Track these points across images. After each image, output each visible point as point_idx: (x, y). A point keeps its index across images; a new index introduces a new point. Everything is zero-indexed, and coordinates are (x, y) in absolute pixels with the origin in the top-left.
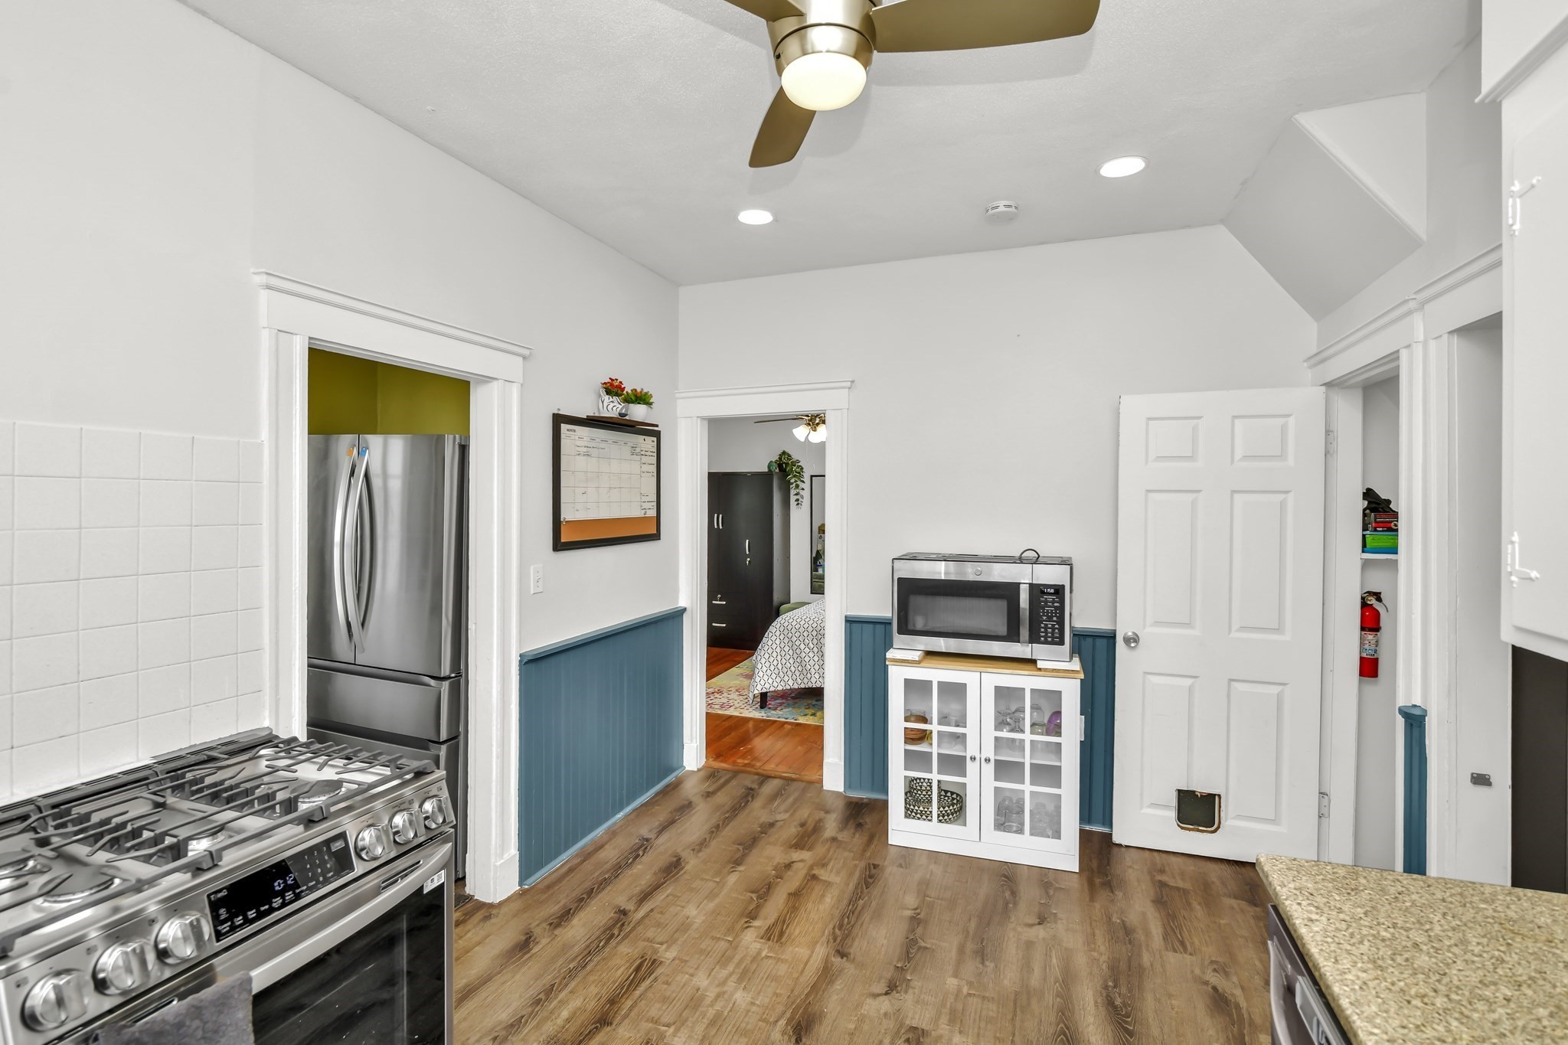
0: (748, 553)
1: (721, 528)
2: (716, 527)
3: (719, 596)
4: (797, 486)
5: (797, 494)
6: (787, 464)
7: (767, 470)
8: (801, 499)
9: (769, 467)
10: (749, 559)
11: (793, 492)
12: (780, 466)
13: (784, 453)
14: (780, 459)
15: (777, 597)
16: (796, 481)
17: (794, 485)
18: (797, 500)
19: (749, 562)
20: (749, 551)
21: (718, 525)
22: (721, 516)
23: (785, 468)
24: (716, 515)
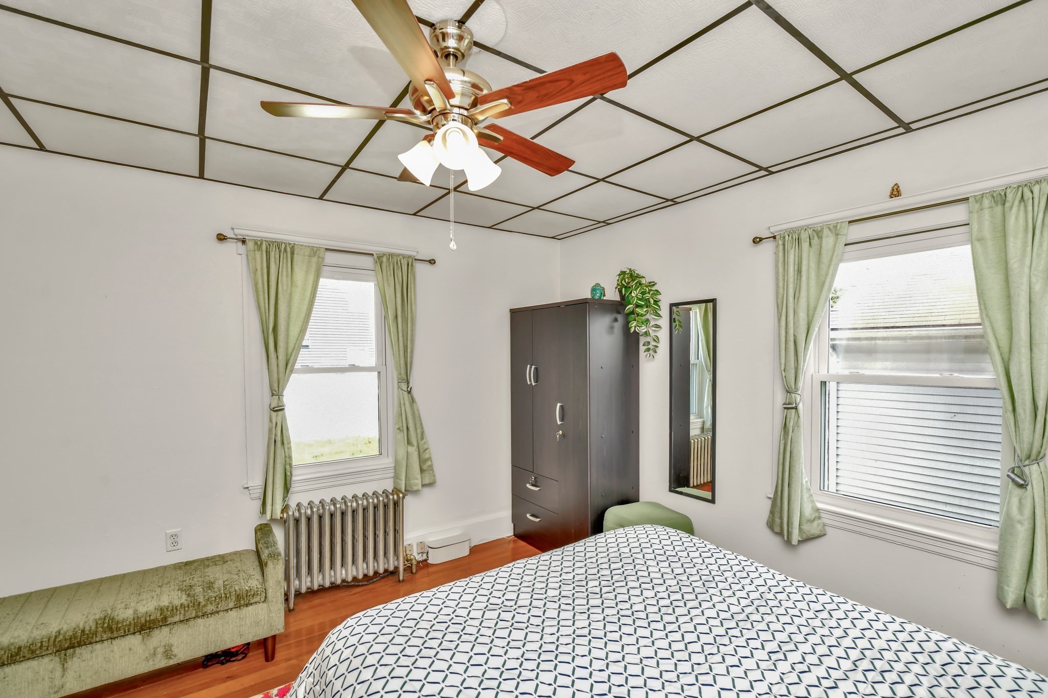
0: (558, 422)
2: (529, 383)
8: (653, 343)
18: (647, 344)
21: (530, 381)
22: (533, 367)
23: (625, 294)
24: (529, 366)
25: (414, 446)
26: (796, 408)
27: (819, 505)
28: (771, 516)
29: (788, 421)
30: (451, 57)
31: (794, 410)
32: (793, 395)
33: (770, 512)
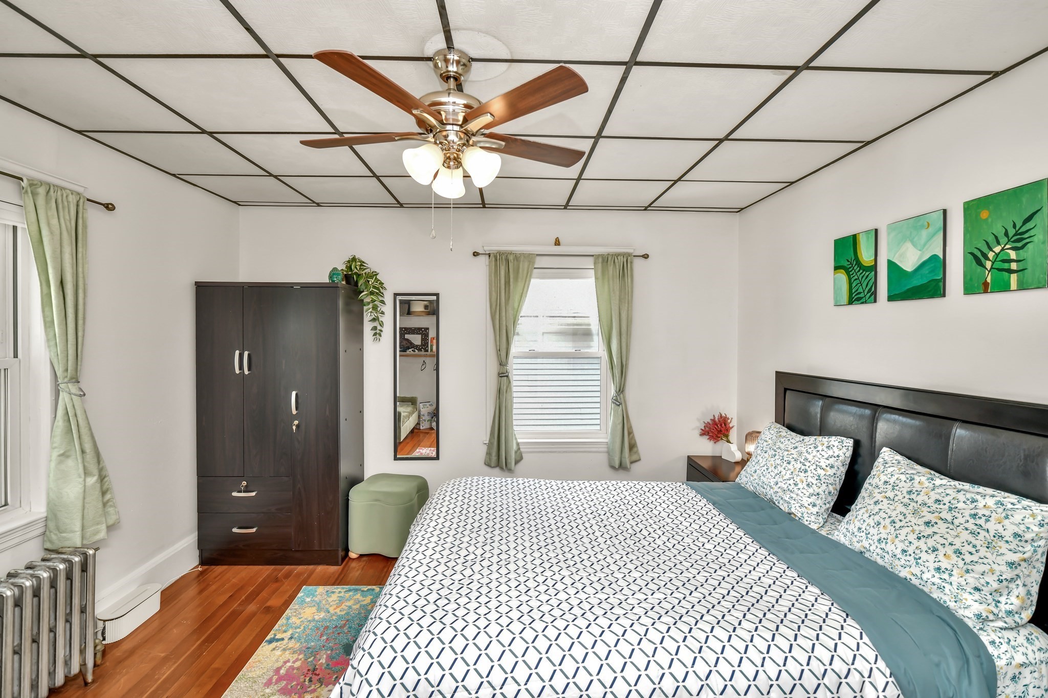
0: (294, 412)
1: (246, 372)
2: (237, 371)
3: (244, 483)
4: (375, 308)
5: (374, 320)
6: (358, 275)
7: (327, 280)
8: (379, 327)
9: (331, 277)
10: (296, 422)
11: (367, 317)
12: (348, 278)
13: (354, 259)
14: (350, 268)
15: (345, 468)
16: (373, 301)
17: (371, 306)
18: (375, 328)
19: (298, 426)
20: (297, 409)
21: (241, 367)
22: (246, 354)
23: (357, 281)
24: (237, 352)
25: (94, 475)
26: (507, 376)
27: (519, 441)
28: (488, 456)
29: (502, 386)
30: (452, 79)
31: (506, 378)
32: (505, 367)
33: (487, 453)
